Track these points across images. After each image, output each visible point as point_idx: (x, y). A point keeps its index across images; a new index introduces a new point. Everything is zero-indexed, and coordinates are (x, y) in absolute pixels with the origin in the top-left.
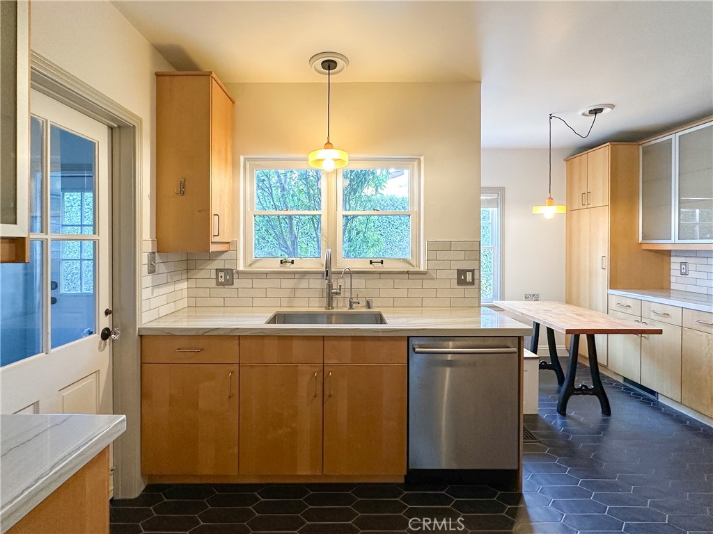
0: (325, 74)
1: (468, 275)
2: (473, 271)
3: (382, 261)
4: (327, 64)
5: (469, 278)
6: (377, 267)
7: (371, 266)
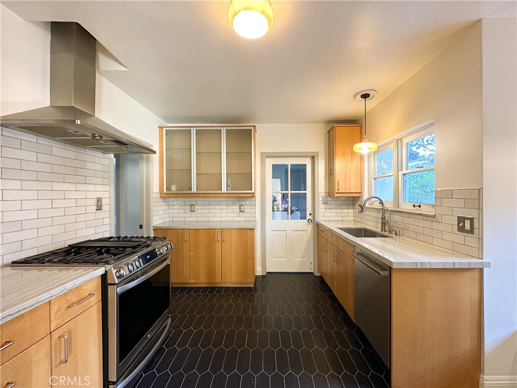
0: (363, 101)
1: (466, 223)
2: (472, 220)
3: (420, 205)
4: (364, 96)
5: (467, 226)
6: (416, 210)
7: (414, 208)
